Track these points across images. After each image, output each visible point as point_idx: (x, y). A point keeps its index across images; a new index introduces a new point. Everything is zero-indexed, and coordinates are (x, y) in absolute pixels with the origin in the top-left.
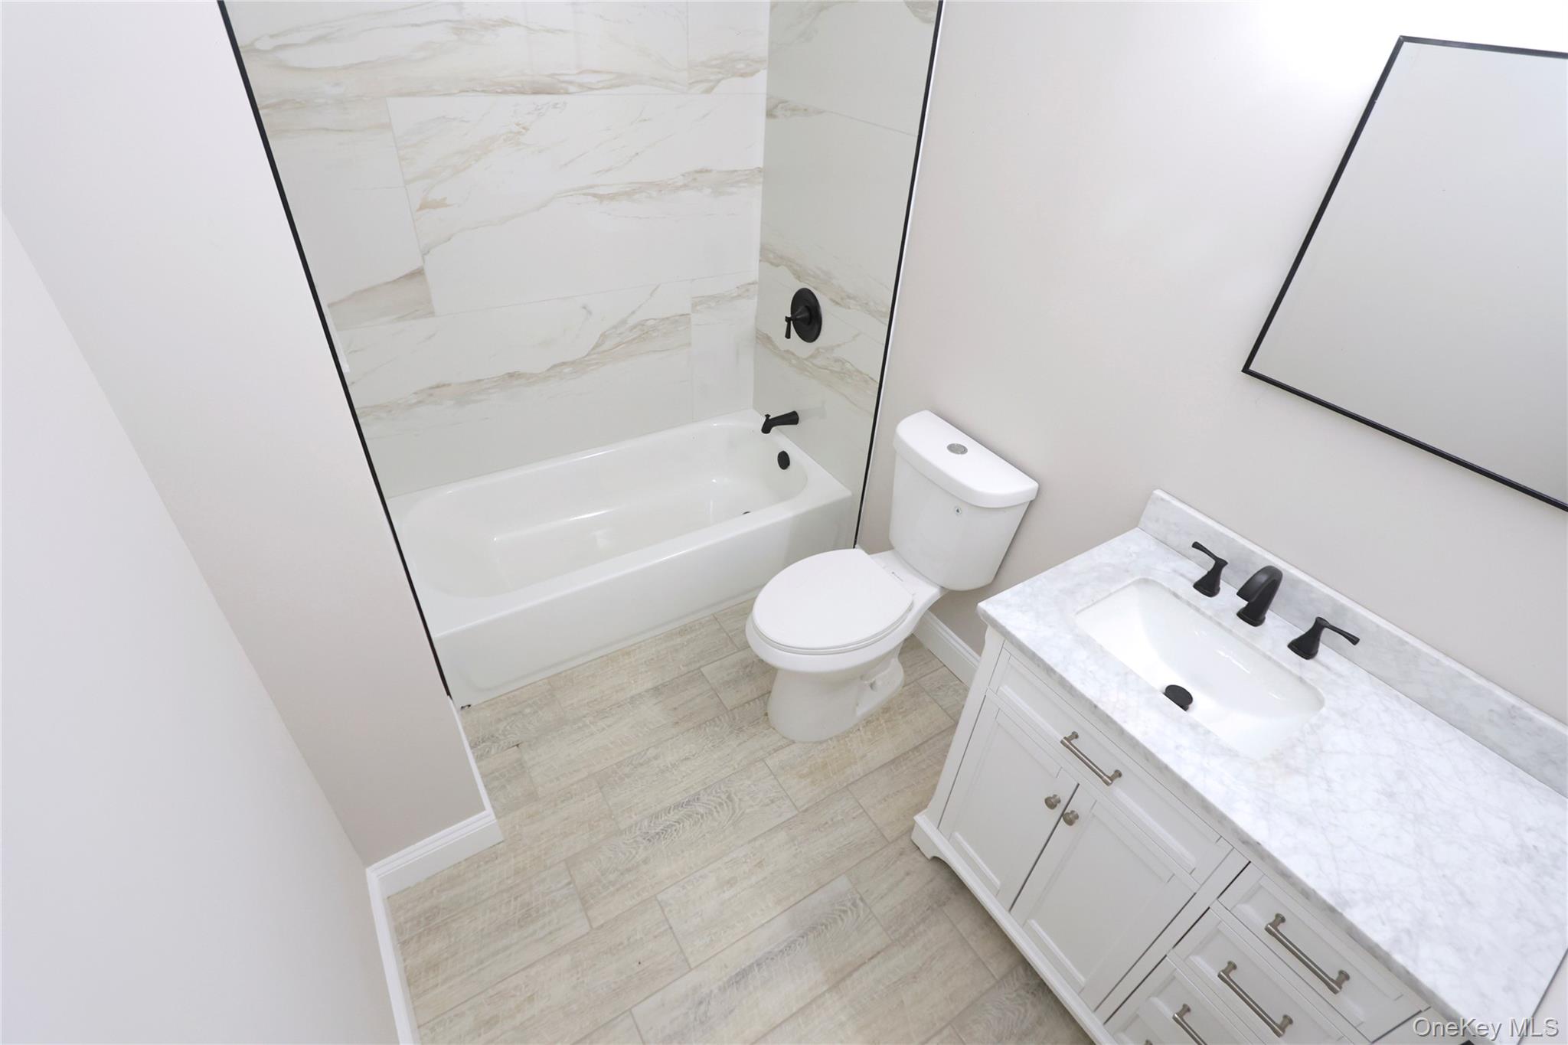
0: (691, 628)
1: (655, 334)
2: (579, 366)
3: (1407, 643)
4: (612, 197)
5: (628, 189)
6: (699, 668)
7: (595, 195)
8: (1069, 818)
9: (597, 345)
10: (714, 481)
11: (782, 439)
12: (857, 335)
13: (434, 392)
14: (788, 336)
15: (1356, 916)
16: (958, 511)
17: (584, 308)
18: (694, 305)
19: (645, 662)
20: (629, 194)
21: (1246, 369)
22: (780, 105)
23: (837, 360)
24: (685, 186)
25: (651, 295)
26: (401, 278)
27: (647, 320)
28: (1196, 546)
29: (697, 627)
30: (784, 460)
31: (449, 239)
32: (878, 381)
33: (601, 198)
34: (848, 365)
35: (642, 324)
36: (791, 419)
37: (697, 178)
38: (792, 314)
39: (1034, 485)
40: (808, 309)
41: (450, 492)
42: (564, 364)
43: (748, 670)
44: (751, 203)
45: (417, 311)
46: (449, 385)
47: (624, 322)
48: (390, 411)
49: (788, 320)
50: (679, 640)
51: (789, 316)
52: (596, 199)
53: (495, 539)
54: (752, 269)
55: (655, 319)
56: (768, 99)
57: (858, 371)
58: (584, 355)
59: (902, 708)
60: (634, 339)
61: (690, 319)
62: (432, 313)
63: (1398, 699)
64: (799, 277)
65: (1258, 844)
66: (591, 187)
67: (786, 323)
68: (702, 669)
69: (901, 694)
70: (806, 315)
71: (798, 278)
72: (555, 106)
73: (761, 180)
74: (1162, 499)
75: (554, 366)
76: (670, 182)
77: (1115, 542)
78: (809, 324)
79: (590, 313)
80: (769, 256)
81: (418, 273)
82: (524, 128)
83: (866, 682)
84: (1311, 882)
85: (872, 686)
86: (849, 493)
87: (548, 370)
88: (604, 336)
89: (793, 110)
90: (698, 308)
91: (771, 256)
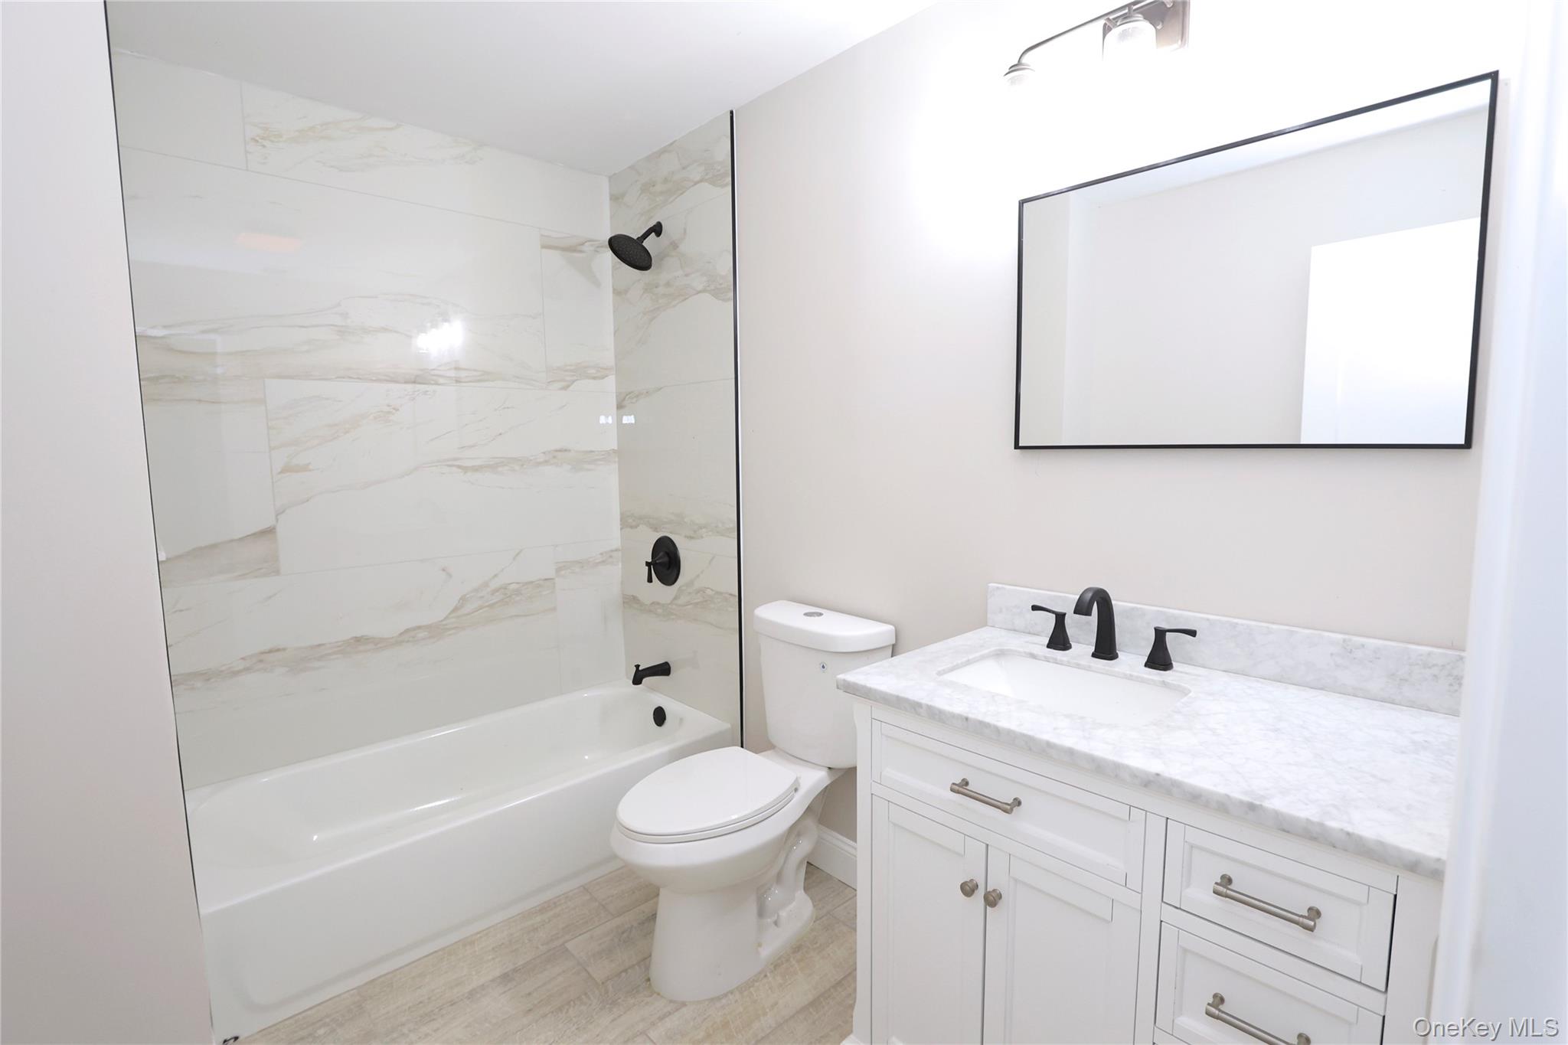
0: (555, 903)
1: (518, 598)
2: (436, 631)
3: (1237, 624)
4: (476, 469)
5: (491, 463)
6: (563, 944)
7: (459, 467)
8: (992, 900)
9: (456, 609)
10: (586, 757)
11: (654, 693)
12: (713, 558)
13: (263, 659)
14: (650, 580)
15: (1276, 803)
16: (823, 667)
17: (444, 570)
18: (558, 570)
19: (493, 949)
20: (494, 466)
21: (1017, 446)
22: (627, 397)
23: (698, 591)
24: (546, 462)
25: (514, 559)
26: (248, 536)
27: (509, 584)
28: (1035, 608)
29: (563, 901)
30: (660, 716)
31: (308, 501)
32: (737, 594)
33: (465, 469)
34: (709, 592)
35: (505, 587)
36: (663, 670)
37: (556, 456)
38: (652, 558)
39: (891, 627)
40: (667, 554)
41: (266, 780)
42: (419, 627)
43: (625, 935)
44: (609, 478)
45: (260, 569)
46: (284, 649)
47: (486, 585)
48: (209, 680)
49: (648, 564)
50: (538, 919)
51: (650, 561)
52: (460, 470)
53: (315, 838)
54: (613, 536)
55: (518, 583)
56: (617, 396)
57: (718, 593)
58: (441, 619)
59: (817, 943)
60: (497, 603)
61: (554, 583)
62: (277, 572)
63: (1258, 681)
64: (656, 528)
65: (1158, 775)
66: (455, 459)
67: (647, 568)
68: (566, 945)
69: (812, 930)
70: (666, 559)
71: (656, 530)
72: (425, 393)
73: (617, 459)
74: (998, 588)
75: (407, 631)
76: (532, 458)
77: (969, 634)
78: (668, 569)
79: (450, 575)
80: (628, 521)
81: (269, 532)
82: (394, 409)
83: (769, 920)
84: (1221, 788)
85: (776, 923)
86: (729, 726)
87: (401, 634)
88: (463, 599)
89: (637, 396)
90: (563, 572)
91: (630, 520)
